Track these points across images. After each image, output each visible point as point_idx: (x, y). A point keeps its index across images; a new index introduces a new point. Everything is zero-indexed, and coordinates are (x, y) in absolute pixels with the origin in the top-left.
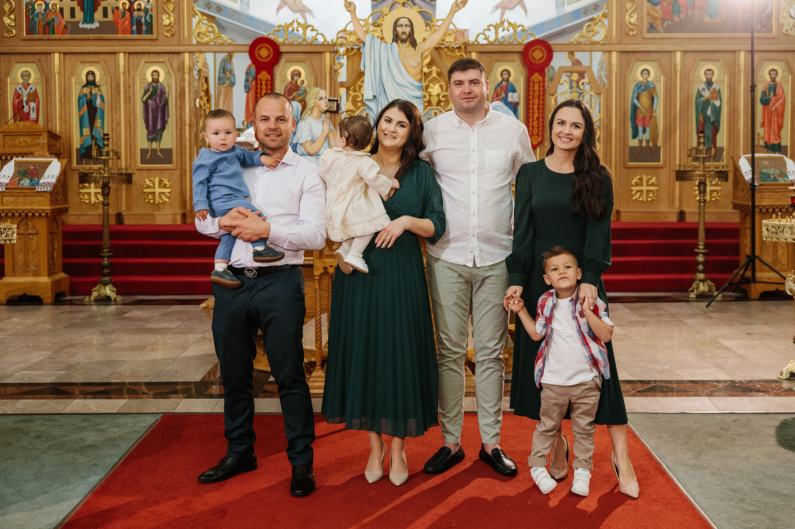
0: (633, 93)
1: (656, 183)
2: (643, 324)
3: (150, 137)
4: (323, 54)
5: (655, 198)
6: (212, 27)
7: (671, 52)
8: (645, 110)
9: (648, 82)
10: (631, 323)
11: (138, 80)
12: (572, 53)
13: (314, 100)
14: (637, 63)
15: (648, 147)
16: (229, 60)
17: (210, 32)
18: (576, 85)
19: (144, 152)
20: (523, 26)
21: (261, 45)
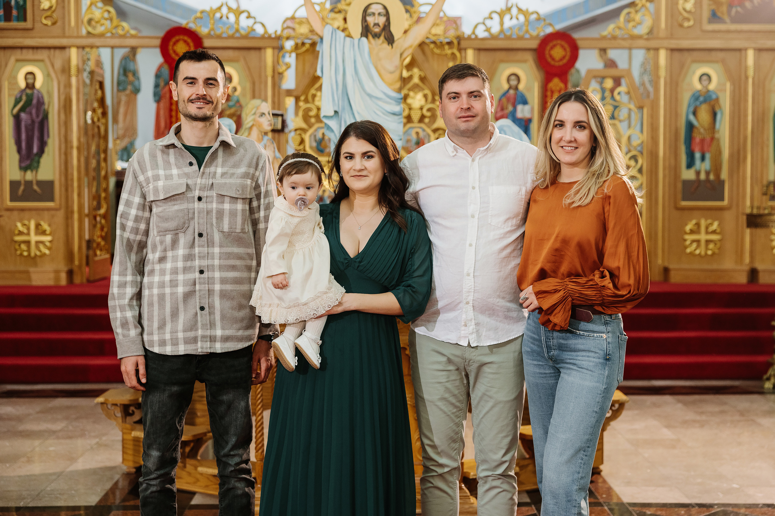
0: (689, 106)
1: (718, 231)
2: (702, 425)
3: (23, 165)
4: (263, 51)
5: (717, 251)
6: (109, 12)
7: (740, 50)
8: (705, 129)
9: (708, 91)
10: (686, 423)
11: (6, 85)
12: (603, 51)
13: (252, 117)
14: (694, 66)
15: (707, 180)
16: (131, 56)
17: (106, 19)
18: (610, 95)
19: (14, 185)
20: (537, 13)
21: (177, 38)
